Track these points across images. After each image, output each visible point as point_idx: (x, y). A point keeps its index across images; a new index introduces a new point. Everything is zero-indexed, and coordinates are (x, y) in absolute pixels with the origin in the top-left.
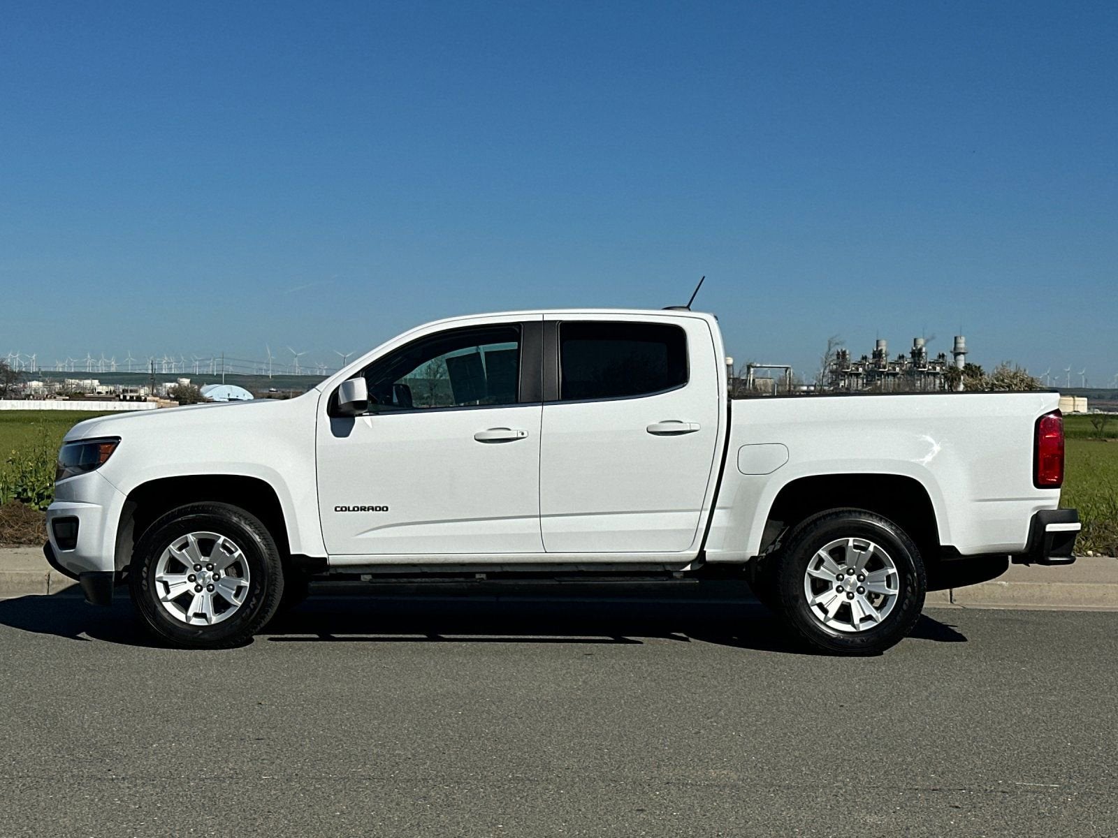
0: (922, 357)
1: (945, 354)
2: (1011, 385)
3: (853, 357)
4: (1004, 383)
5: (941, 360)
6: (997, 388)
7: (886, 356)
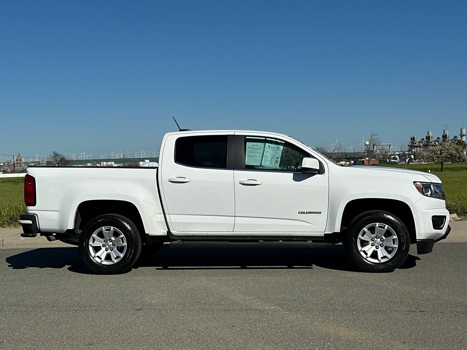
0: (447, 138)
1: (457, 136)
2: (449, 149)
3: (418, 139)
4: (446, 148)
5: (455, 139)
6: (443, 151)
7: (432, 138)
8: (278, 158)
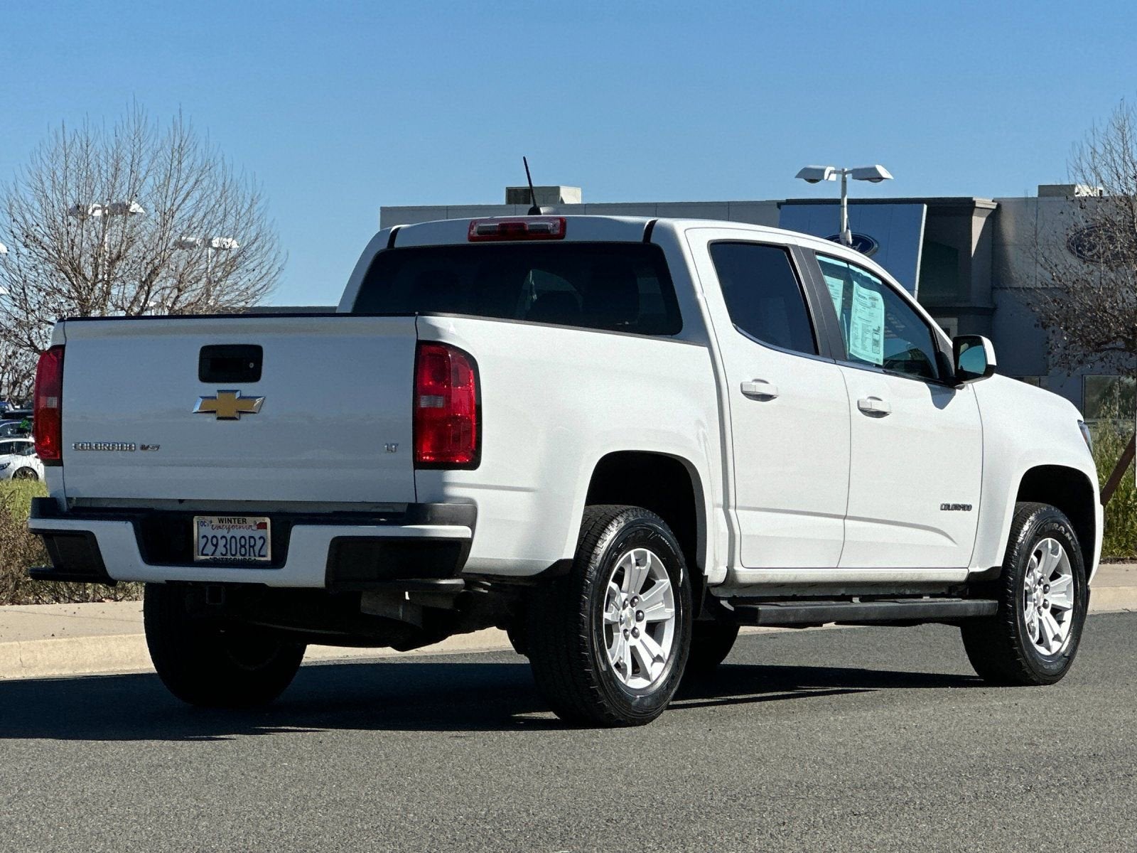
8: (877, 331)
